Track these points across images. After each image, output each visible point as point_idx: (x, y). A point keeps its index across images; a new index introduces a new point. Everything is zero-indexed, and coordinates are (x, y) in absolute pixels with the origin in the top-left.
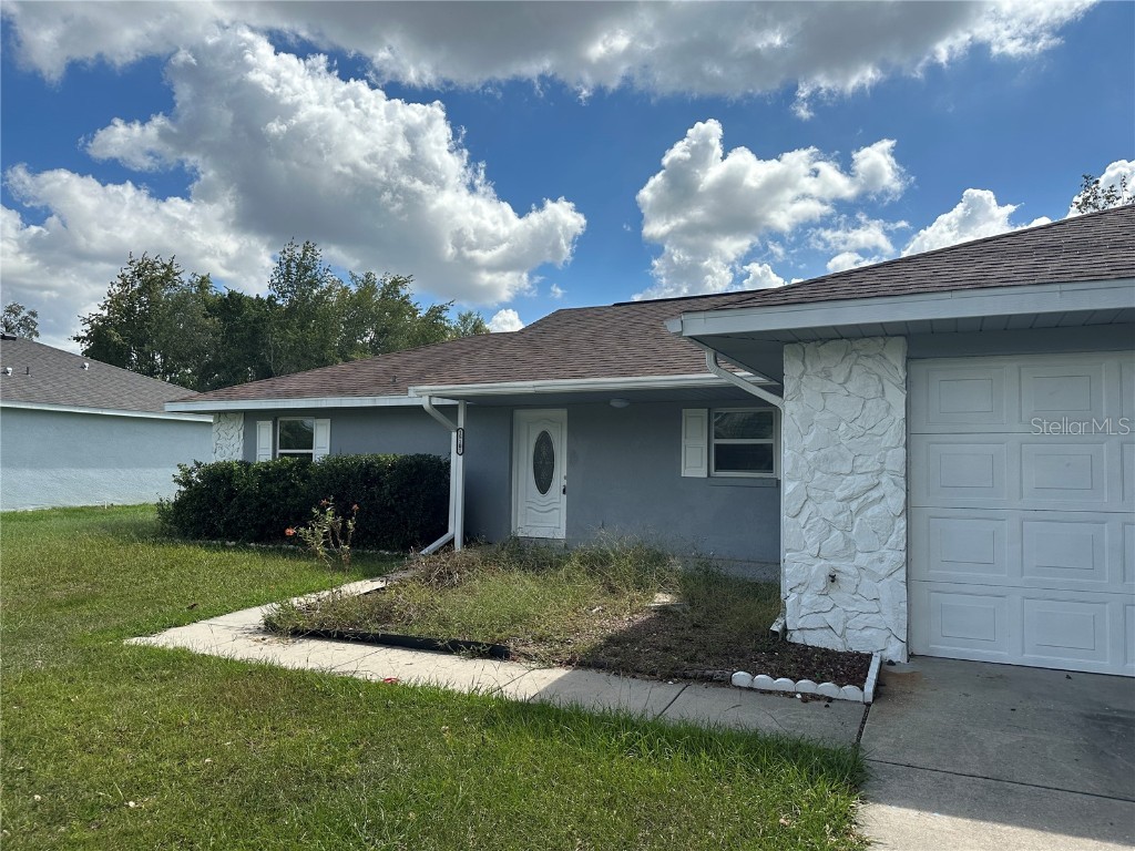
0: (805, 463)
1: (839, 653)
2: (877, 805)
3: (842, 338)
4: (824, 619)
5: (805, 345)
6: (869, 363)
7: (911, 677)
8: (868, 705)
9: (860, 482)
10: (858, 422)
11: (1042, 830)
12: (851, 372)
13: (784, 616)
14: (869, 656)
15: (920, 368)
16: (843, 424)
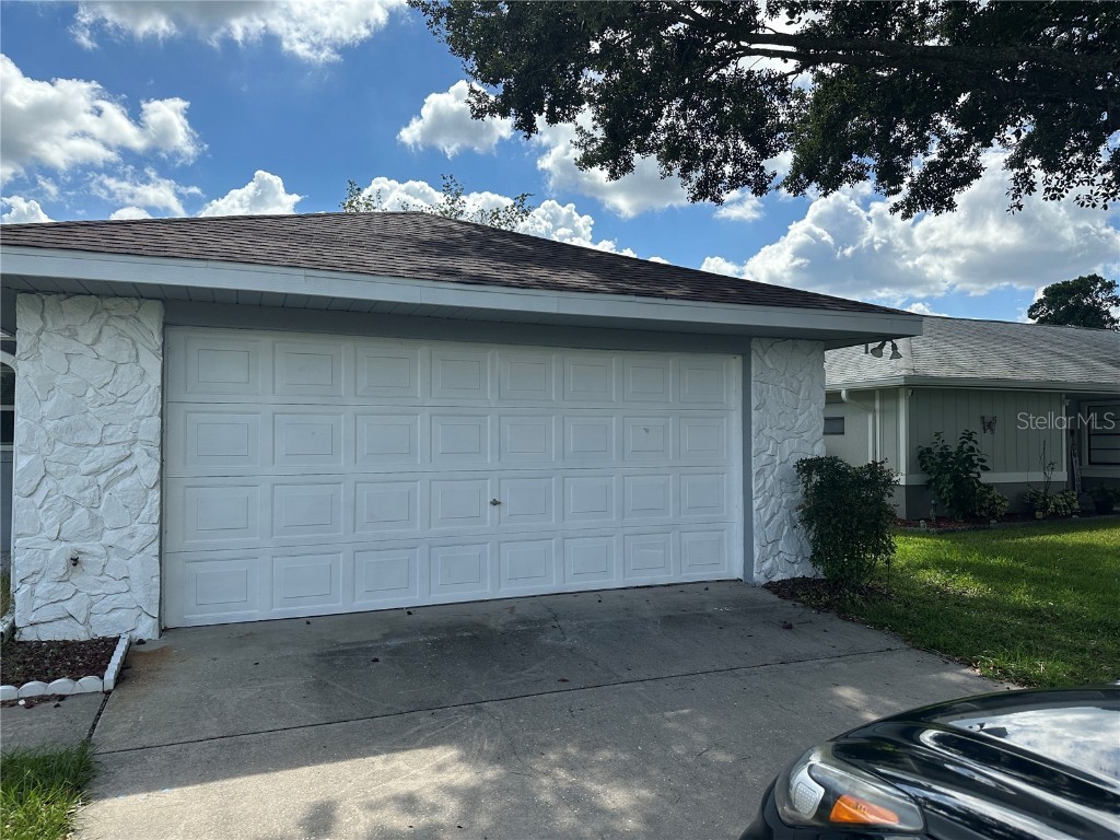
0: (43, 433)
1: (81, 643)
2: (102, 802)
3: (91, 294)
4: (63, 608)
5: (44, 297)
6: (122, 325)
7: (162, 653)
8: (108, 693)
9: (108, 454)
10: (109, 388)
11: (266, 772)
12: (100, 332)
13: (12, 613)
14: (116, 640)
15: (178, 336)
16: (91, 389)
